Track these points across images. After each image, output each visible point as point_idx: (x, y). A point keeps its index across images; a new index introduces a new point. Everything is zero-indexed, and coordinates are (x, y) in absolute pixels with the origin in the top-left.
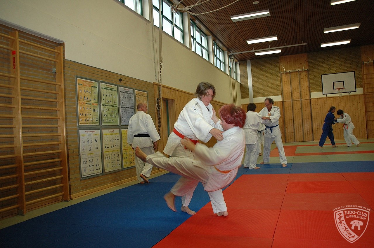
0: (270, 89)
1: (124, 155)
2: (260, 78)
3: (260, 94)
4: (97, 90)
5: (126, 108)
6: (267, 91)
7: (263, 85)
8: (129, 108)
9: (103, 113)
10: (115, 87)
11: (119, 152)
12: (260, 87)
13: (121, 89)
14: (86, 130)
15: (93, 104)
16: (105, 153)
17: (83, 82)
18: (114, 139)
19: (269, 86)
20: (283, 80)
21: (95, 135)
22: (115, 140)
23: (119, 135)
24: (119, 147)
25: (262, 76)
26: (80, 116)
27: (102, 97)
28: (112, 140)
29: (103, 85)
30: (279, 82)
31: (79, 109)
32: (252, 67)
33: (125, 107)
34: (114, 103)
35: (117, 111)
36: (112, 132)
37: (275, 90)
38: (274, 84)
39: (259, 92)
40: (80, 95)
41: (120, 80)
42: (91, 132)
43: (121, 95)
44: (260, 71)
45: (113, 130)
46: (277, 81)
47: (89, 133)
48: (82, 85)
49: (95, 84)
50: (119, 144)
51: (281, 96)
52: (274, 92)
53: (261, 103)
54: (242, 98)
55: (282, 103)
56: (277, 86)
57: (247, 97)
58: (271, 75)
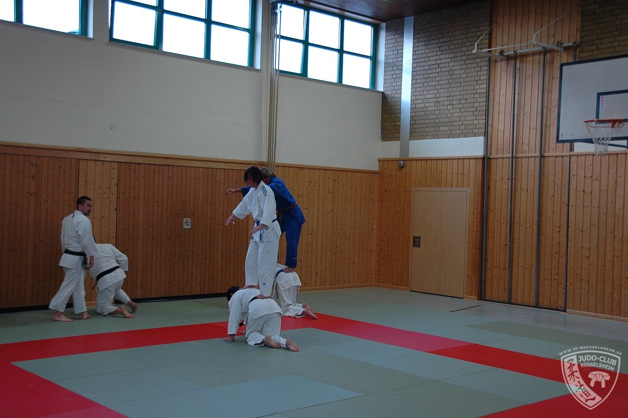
0: (456, 115)
2: (431, 75)
3: (427, 130)
6: (447, 120)
7: (439, 99)
12: (431, 107)
19: (454, 102)
25: (438, 70)
30: (483, 88)
32: (416, 41)
37: (468, 118)
38: (469, 96)
39: (427, 121)
44: (435, 54)
46: (477, 87)
51: (481, 139)
52: (465, 123)
53: (427, 160)
54: (383, 140)
55: (480, 162)
56: (476, 105)
57: (395, 135)
58: (464, 67)
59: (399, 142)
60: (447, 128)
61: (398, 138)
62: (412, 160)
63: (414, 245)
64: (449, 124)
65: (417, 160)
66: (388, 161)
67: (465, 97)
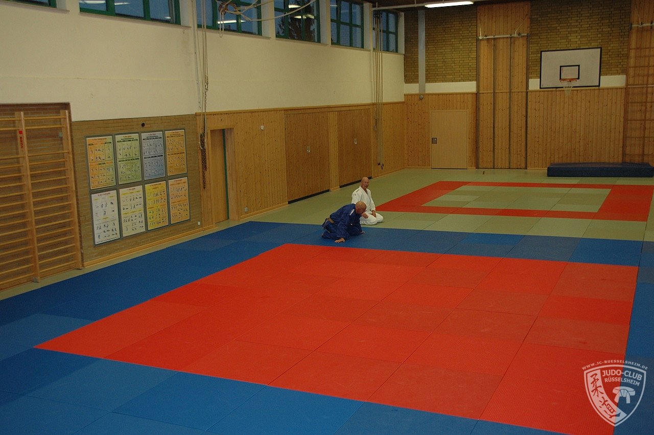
0: (457, 69)
1: (148, 214)
3: (437, 77)
4: (111, 145)
5: (152, 157)
6: (452, 72)
7: (445, 60)
8: (156, 156)
9: (120, 170)
10: (135, 136)
11: (142, 212)
12: (440, 64)
13: (144, 135)
14: (99, 194)
15: (107, 163)
16: (122, 216)
17: (95, 141)
18: (135, 198)
19: (456, 62)
20: (482, 51)
21: (111, 197)
22: (137, 198)
23: (141, 193)
24: (141, 207)
25: (443, 43)
26: (91, 180)
27: (118, 152)
28: (132, 199)
29: (118, 138)
30: (474, 55)
31: (91, 171)
32: (427, 25)
33: (150, 156)
34: (134, 156)
35: (139, 164)
36: (131, 191)
37: (466, 71)
38: (465, 59)
39: (437, 72)
40: (91, 157)
41: (143, 125)
42: (106, 194)
43: (144, 143)
45: (133, 188)
46: (469, 54)
47: (103, 196)
48: (93, 144)
49: (109, 139)
50: (142, 203)
51: (475, 83)
52: (463, 74)
53: (439, 94)
54: (406, 83)
55: (475, 95)
56: (470, 64)
57: (415, 80)
58: (461, 42)
59: (418, 84)
60: (452, 77)
61: (417, 82)
62: (429, 94)
63: (432, 143)
64: (453, 74)
65: (432, 94)
66: (411, 95)
67: (463, 59)
